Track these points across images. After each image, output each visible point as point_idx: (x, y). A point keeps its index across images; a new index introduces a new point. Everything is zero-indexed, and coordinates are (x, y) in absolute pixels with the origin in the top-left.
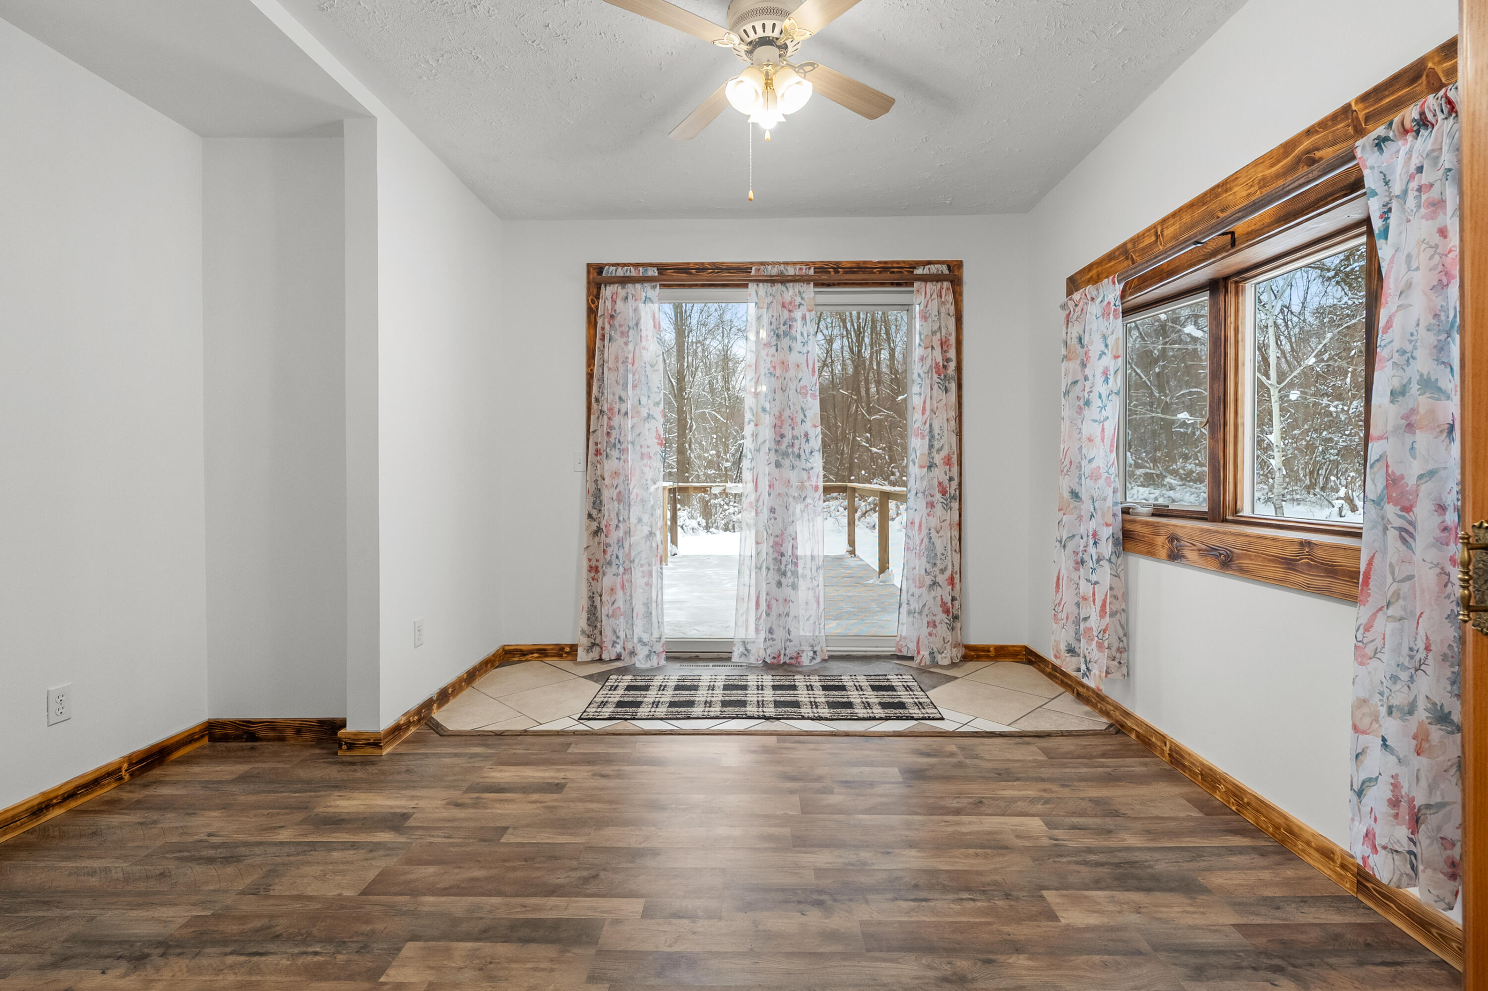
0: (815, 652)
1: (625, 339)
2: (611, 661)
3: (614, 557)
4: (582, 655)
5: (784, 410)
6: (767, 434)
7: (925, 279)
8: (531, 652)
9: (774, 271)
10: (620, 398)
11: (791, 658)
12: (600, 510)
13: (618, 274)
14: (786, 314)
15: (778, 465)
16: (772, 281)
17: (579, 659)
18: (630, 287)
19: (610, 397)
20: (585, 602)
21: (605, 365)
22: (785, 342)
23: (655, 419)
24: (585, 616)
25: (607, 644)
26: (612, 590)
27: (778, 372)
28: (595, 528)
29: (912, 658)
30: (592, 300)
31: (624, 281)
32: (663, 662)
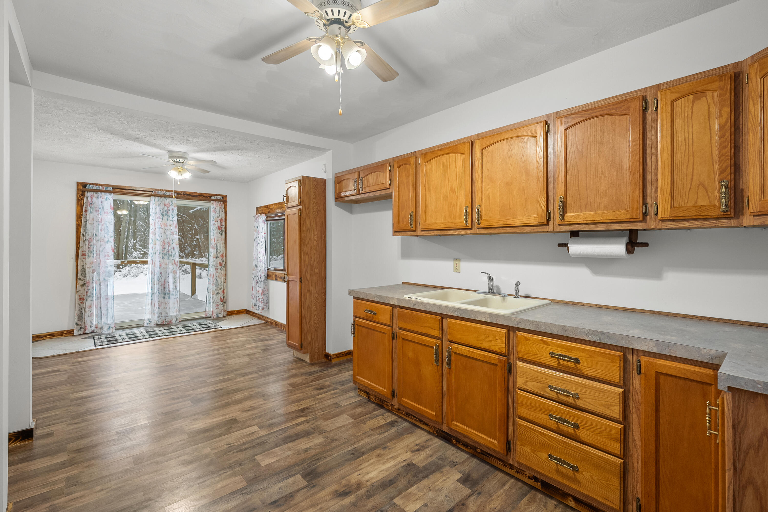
0: (177, 319)
1: (98, 213)
2: (90, 333)
3: (91, 294)
4: (76, 333)
5: (165, 240)
6: (158, 247)
7: (215, 200)
8: (46, 336)
9: (161, 193)
10: (96, 235)
11: (168, 322)
12: (85, 277)
13: (94, 188)
14: (166, 208)
15: (163, 258)
16: (161, 196)
17: (75, 334)
18: (99, 194)
19: (90, 234)
20: (77, 312)
21: (87, 222)
22: (166, 217)
23: (111, 242)
24: (77, 317)
25: (88, 327)
26: (90, 306)
27: (163, 227)
28: (83, 283)
29: (211, 317)
30: (79, 196)
31: (97, 191)
32: (114, 330)
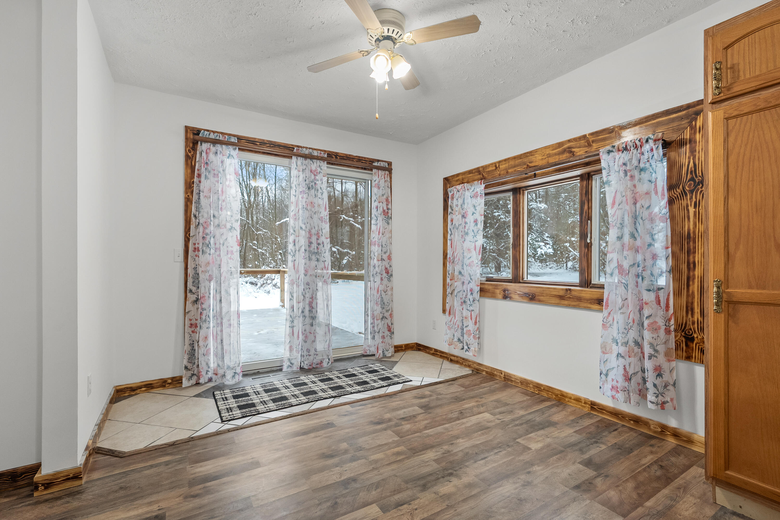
0: (329, 359)
1: (216, 179)
2: (206, 383)
3: (207, 316)
4: (185, 383)
5: (312, 229)
6: (303, 241)
7: (378, 168)
8: (140, 387)
9: (307, 152)
10: (214, 216)
11: (317, 364)
12: (198, 287)
13: (210, 137)
14: (313, 177)
15: (310, 259)
16: (305, 157)
17: (183, 386)
18: (219, 147)
19: (205, 215)
20: (187, 348)
21: (201, 194)
22: (313, 191)
23: (235, 230)
24: (186, 357)
25: (203, 373)
26: (206, 338)
27: (309, 208)
28: (195, 299)
29: (374, 355)
30: (189, 150)
31: (215, 142)
32: (241, 378)
